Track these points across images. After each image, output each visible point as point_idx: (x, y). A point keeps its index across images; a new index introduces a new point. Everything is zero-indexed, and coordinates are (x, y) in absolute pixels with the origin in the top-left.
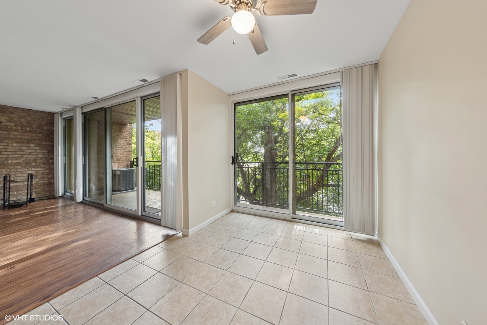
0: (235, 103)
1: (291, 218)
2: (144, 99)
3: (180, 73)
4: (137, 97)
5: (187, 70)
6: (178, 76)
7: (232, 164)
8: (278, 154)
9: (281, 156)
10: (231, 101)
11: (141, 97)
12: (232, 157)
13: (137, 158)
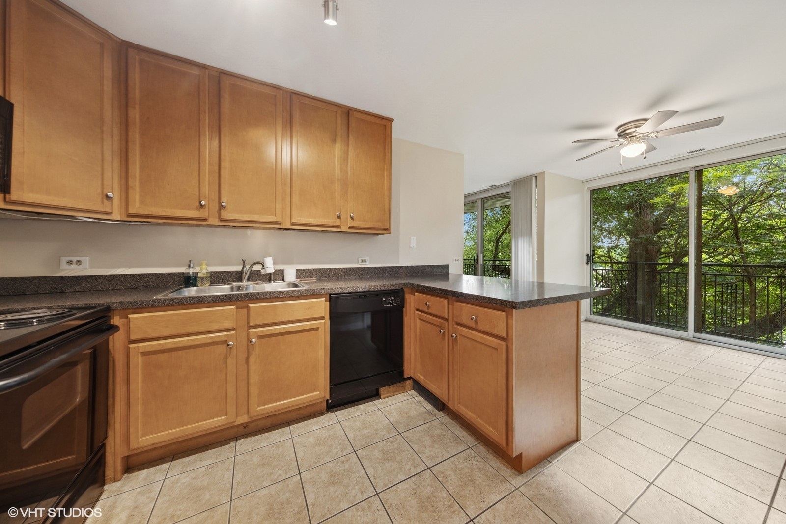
0: (591, 190)
1: (692, 337)
2: (483, 200)
3: (535, 176)
4: (478, 199)
5: (544, 173)
6: (534, 179)
7: (587, 263)
8: (663, 250)
9: (669, 255)
10: (586, 188)
11: (482, 199)
12: (587, 255)
13: (477, 256)
